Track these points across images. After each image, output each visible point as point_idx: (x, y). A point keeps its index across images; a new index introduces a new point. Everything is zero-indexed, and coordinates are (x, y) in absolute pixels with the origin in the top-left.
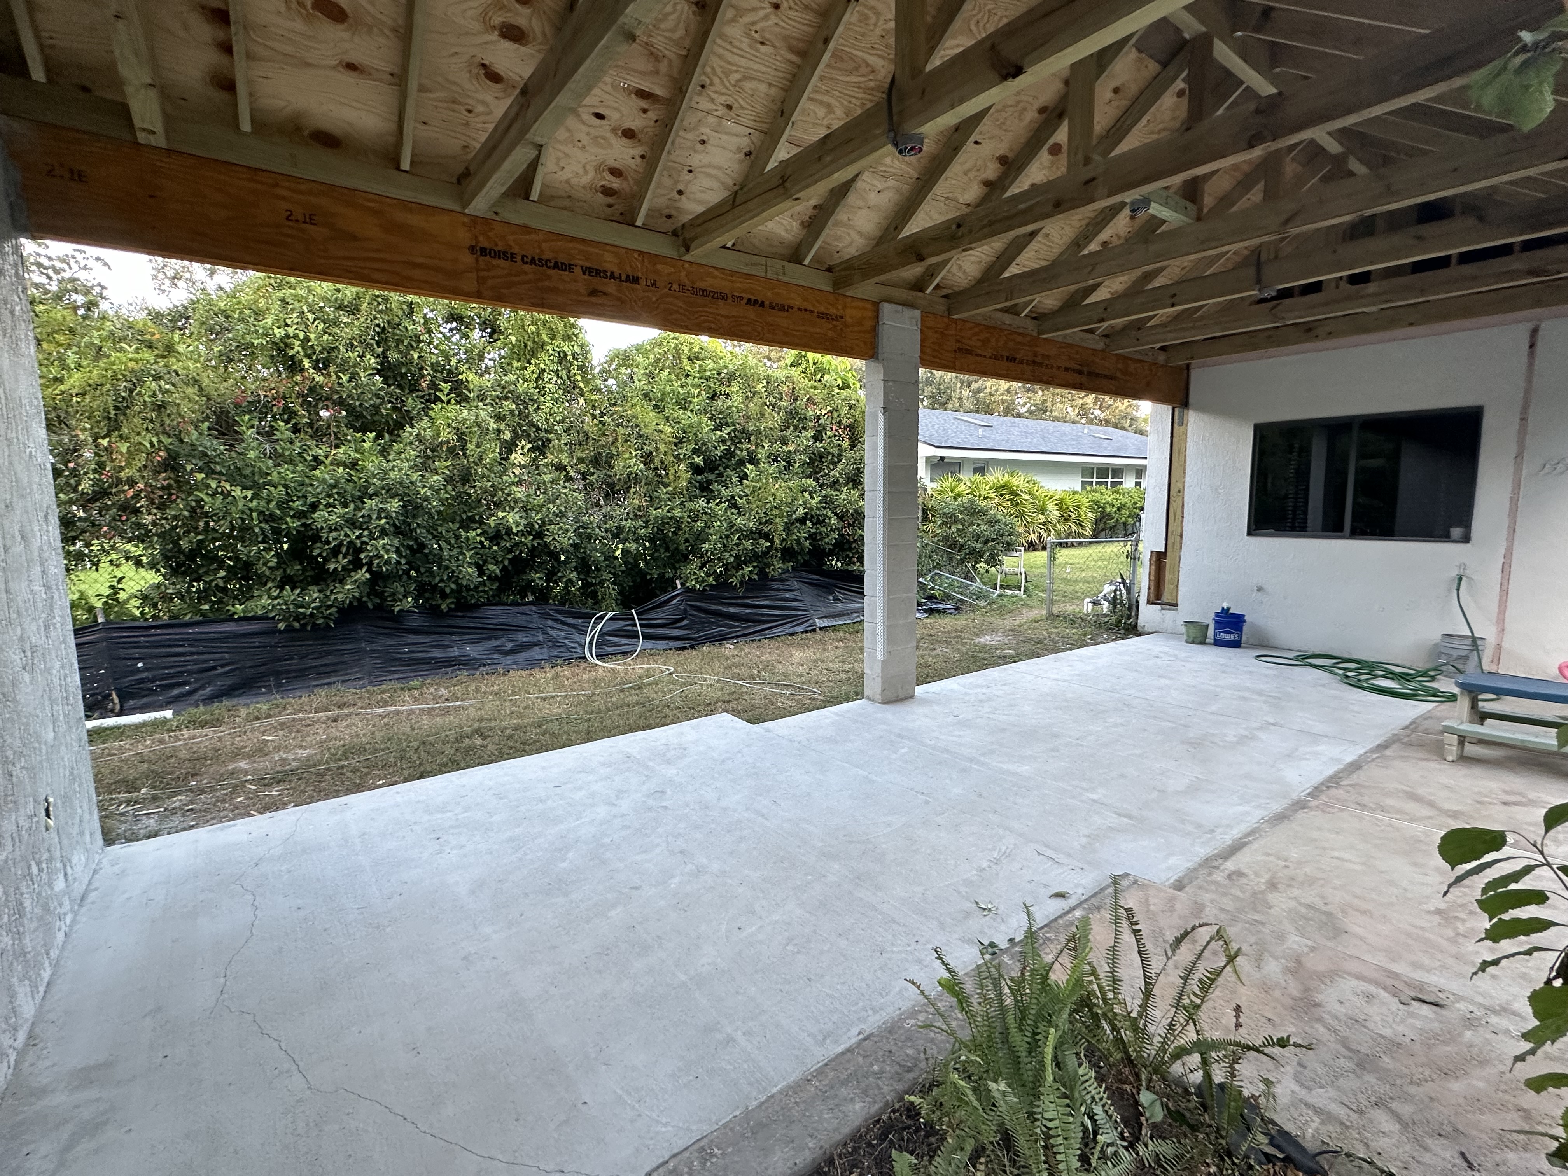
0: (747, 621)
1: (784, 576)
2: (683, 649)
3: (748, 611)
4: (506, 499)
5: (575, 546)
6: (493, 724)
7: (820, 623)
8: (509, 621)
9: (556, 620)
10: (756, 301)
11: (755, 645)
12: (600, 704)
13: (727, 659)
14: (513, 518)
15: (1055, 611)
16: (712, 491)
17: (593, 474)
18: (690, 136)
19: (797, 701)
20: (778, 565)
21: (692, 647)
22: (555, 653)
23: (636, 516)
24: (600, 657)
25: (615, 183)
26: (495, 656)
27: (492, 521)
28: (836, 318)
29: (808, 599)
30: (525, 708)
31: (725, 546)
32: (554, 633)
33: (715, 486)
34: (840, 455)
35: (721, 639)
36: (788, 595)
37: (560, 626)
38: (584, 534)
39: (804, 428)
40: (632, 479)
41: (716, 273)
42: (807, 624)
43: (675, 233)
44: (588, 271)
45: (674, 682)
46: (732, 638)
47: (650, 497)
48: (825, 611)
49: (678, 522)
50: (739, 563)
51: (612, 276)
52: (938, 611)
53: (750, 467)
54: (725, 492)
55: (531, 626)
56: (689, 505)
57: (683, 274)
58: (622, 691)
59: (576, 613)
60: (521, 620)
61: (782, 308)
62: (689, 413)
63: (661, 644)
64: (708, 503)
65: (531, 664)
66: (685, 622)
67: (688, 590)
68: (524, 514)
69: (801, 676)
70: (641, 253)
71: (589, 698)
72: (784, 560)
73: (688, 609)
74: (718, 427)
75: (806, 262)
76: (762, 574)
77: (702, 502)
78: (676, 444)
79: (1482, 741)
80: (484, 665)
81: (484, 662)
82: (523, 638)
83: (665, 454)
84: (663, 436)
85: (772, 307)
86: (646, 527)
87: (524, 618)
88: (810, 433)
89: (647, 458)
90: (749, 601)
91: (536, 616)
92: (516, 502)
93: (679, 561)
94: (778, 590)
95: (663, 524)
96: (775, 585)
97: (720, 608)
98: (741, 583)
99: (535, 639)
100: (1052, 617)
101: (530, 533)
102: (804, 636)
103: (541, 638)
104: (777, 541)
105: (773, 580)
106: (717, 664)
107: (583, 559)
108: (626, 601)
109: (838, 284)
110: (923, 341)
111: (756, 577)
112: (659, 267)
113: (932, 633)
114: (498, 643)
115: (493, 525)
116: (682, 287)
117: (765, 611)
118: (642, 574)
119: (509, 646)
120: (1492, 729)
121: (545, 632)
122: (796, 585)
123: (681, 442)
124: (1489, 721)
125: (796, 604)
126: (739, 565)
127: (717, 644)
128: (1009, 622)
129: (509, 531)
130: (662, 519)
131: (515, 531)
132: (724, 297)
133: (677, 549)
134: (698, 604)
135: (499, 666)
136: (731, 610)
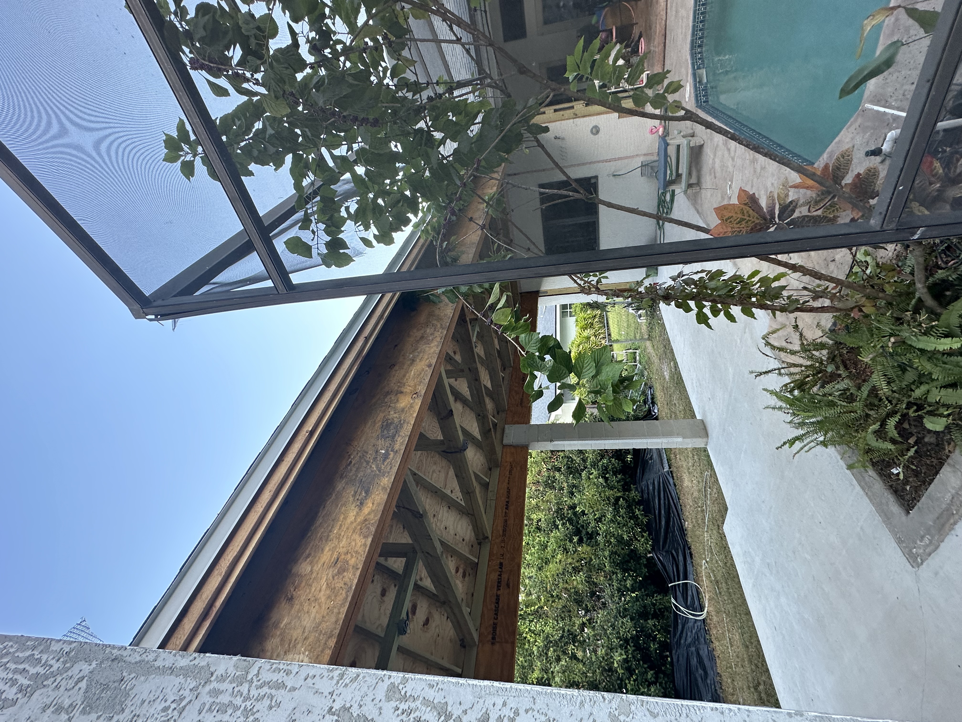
0: (669, 513)
1: (640, 490)
2: (691, 554)
3: (663, 512)
4: (606, 661)
5: (632, 619)
6: (750, 678)
7: (666, 469)
8: (683, 669)
9: (680, 637)
10: (507, 505)
11: (683, 508)
12: (730, 607)
13: (694, 526)
14: (618, 657)
15: (647, 337)
16: (592, 532)
17: (586, 605)
18: (444, 533)
19: (713, 485)
20: (633, 494)
21: (689, 548)
22: (702, 640)
23: (610, 579)
24: (702, 610)
25: (461, 570)
26: (709, 682)
27: (620, 671)
28: (511, 466)
29: (653, 476)
30: (738, 657)
31: (624, 525)
32: (689, 640)
33: (590, 530)
34: (568, 458)
35: (682, 530)
36: (651, 488)
37: (684, 635)
38: (623, 613)
39: (554, 477)
40: (589, 580)
41: (495, 524)
42: (668, 477)
43: (480, 544)
44: (498, 589)
45: (711, 560)
46: (681, 522)
47: (598, 570)
48: (658, 465)
49: (612, 553)
50: (634, 517)
51: (500, 575)
52: (652, 399)
53: (578, 509)
54: (593, 524)
55: (685, 655)
56: (602, 546)
57: (497, 541)
58: (720, 593)
59: (674, 624)
60: (683, 661)
61: (509, 492)
62: (549, 544)
63: (690, 568)
64: (600, 535)
65: (712, 658)
66: (674, 552)
67: (653, 549)
68: (615, 650)
69: (699, 482)
70: (489, 561)
71: (727, 615)
72: (629, 490)
73: (665, 550)
74: (557, 527)
75: (488, 480)
76: (639, 503)
77: (599, 538)
78: (567, 552)
79: (690, 174)
80: (716, 690)
81: (713, 690)
82: (694, 661)
83: (573, 559)
84: (563, 560)
85: (508, 497)
86: (616, 573)
87: (681, 659)
88: (557, 474)
89: (576, 570)
90: (657, 512)
91: (679, 651)
92: (607, 654)
93: (636, 554)
94: (648, 494)
95: (614, 562)
96: (645, 496)
97: (662, 530)
98: (646, 516)
99: (695, 653)
100: (650, 338)
101: (626, 648)
102: (675, 478)
103: (693, 649)
104: (619, 494)
105: (642, 497)
106: (697, 533)
107: (639, 616)
108: (665, 591)
109: (497, 466)
110: (518, 423)
111: (641, 507)
112: (495, 552)
113: (665, 403)
114: (699, 679)
115: (623, 671)
116: (503, 541)
117: (662, 502)
118: (645, 578)
119: (701, 671)
120: (683, 169)
121: (689, 646)
122: (644, 483)
123: (565, 549)
124: (680, 172)
125: (656, 483)
126: (635, 517)
127: (686, 532)
128: (655, 359)
129: (626, 661)
130: (611, 563)
131: (625, 657)
132: (506, 521)
133: (628, 555)
134: (661, 544)
135: (716, 680)
136: (663, 523)
